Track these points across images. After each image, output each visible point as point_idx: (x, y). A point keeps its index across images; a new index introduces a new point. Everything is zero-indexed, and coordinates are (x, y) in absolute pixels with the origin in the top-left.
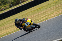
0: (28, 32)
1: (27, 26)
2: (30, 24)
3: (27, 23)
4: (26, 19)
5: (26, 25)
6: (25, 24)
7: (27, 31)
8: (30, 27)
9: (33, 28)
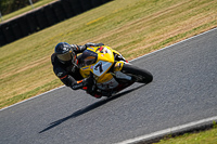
0: (103, 98)
1: (100, 75)
2: (112, 69)
3: (100, 65)
4: (94, 49)
5: (97, 73)
6: (92, 68)
7: (98, 95)
8: (113, 80)
9: (123, 84)
